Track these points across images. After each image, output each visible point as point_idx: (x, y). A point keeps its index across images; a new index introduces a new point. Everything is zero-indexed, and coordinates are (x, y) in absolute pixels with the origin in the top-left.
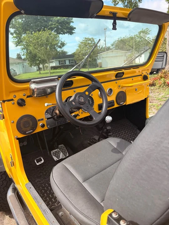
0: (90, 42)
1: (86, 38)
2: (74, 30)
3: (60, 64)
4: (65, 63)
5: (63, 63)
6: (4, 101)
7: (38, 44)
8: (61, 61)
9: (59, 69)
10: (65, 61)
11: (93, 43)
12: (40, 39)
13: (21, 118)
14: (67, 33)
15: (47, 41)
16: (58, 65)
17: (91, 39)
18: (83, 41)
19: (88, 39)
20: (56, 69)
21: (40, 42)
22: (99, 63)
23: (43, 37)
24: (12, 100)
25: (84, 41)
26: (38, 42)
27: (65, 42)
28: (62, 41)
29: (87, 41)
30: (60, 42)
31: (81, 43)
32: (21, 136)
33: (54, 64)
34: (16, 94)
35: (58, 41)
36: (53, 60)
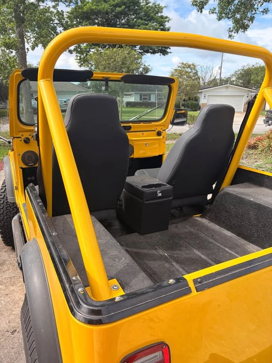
0: (189, 70)
1: (183, 64)
2: (170, 48)
3: (141, 99)
4: (150, 99)
5: (146, 99)
6: (14, 138)
7: (109, 67)
8: (144, 96)
9: (138, 108)
10: (150, 95)
11: (194, 71)
12: (113, 60)
13: (26, 153)
14: (158, 53)
15: (123, 63)
16: (138, 100)
17: (192, 66)
18: (179, 67)
19: (185, 65)
20: (134, 107)
21: (112, 64)
22: (203, 104)
23: (118, 57)
24: (20, 137)
25: (180, 69)
26: (109, 64)
27: (149, 67)
28: (145, 65)
29: (184, 68)
30: (143, 66)
31: (175, 70)
32: (24, 166)
33: (132, 99)
34: (24, 133)
35: (139, 65)
36: (132, 93)
